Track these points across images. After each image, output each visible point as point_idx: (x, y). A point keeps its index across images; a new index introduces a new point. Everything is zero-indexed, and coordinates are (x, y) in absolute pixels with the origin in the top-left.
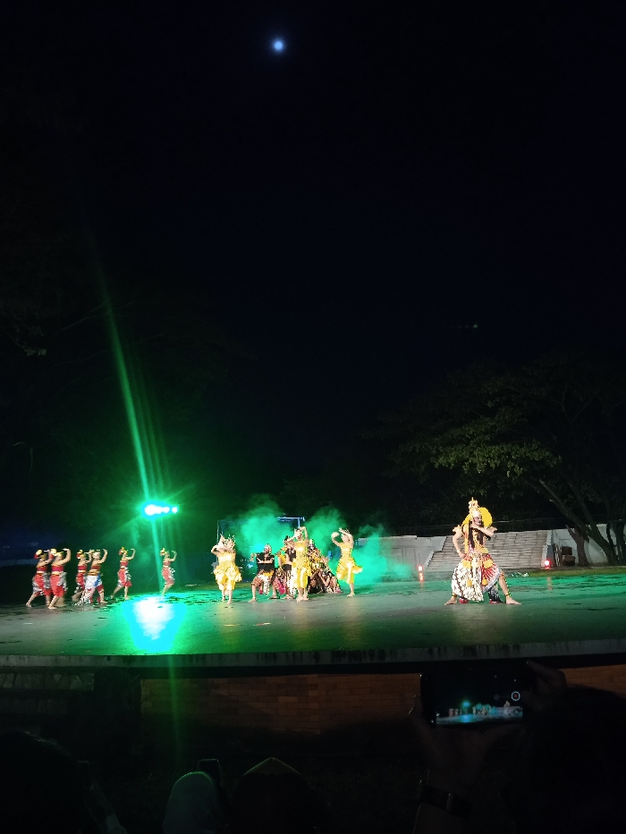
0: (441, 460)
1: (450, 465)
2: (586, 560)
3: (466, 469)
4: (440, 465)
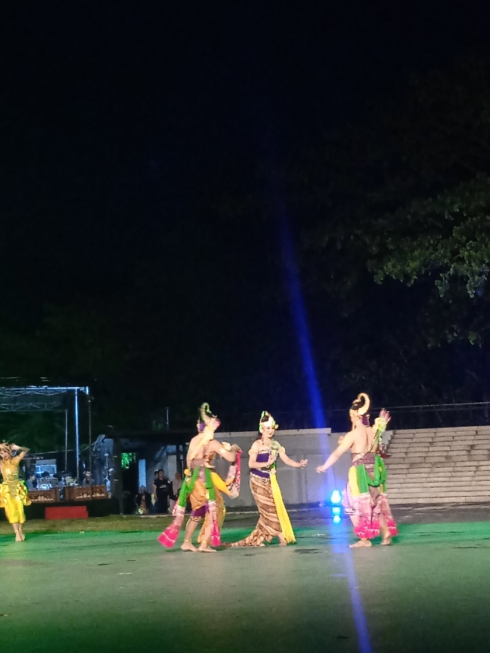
0: (389, 266)
3: (442, 288)
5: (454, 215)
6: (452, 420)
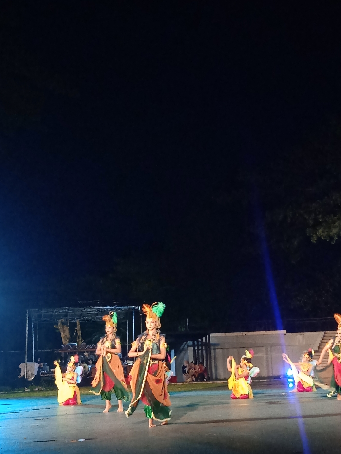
0: (320, 232)
1: (331, 238)
4: (319, 239)
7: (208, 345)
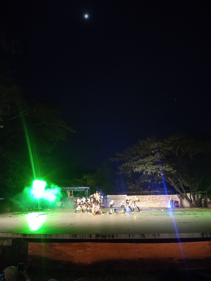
1: (139, 171)
2: (183, 206)
3: (144, 173)
4: (136, 171)
5: (146, 162)
6: (146, 194)
7: (106, 198)
